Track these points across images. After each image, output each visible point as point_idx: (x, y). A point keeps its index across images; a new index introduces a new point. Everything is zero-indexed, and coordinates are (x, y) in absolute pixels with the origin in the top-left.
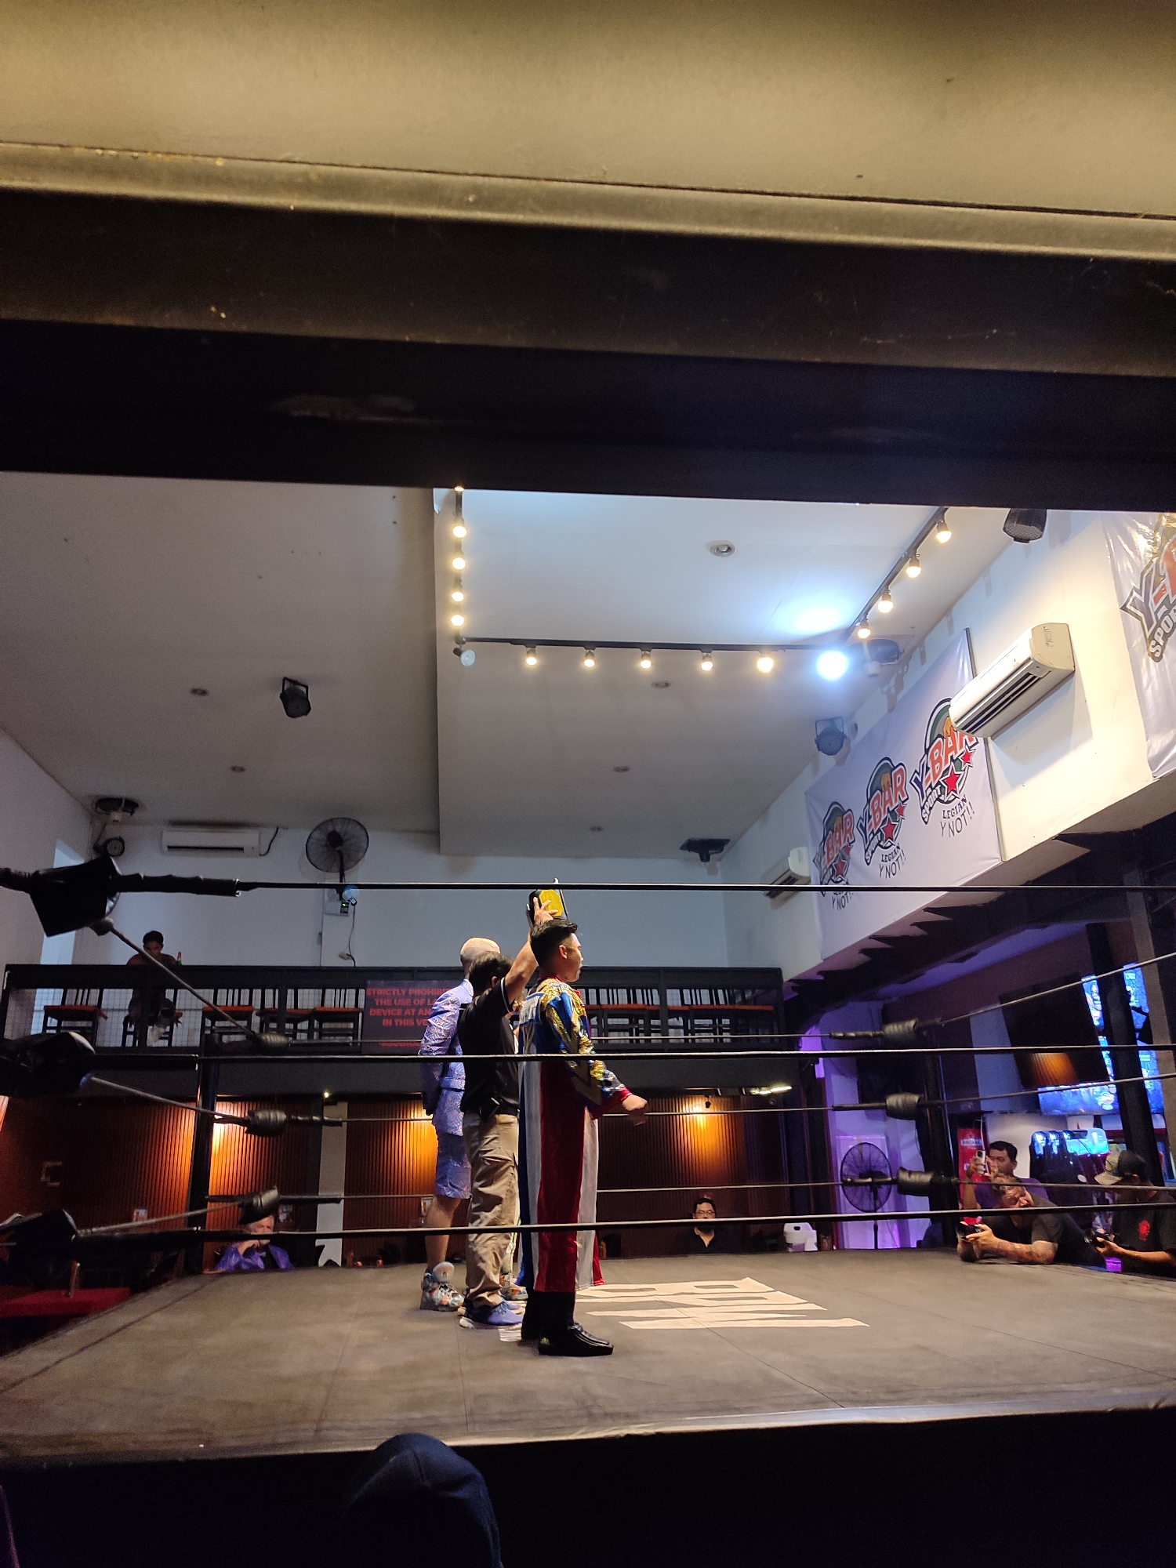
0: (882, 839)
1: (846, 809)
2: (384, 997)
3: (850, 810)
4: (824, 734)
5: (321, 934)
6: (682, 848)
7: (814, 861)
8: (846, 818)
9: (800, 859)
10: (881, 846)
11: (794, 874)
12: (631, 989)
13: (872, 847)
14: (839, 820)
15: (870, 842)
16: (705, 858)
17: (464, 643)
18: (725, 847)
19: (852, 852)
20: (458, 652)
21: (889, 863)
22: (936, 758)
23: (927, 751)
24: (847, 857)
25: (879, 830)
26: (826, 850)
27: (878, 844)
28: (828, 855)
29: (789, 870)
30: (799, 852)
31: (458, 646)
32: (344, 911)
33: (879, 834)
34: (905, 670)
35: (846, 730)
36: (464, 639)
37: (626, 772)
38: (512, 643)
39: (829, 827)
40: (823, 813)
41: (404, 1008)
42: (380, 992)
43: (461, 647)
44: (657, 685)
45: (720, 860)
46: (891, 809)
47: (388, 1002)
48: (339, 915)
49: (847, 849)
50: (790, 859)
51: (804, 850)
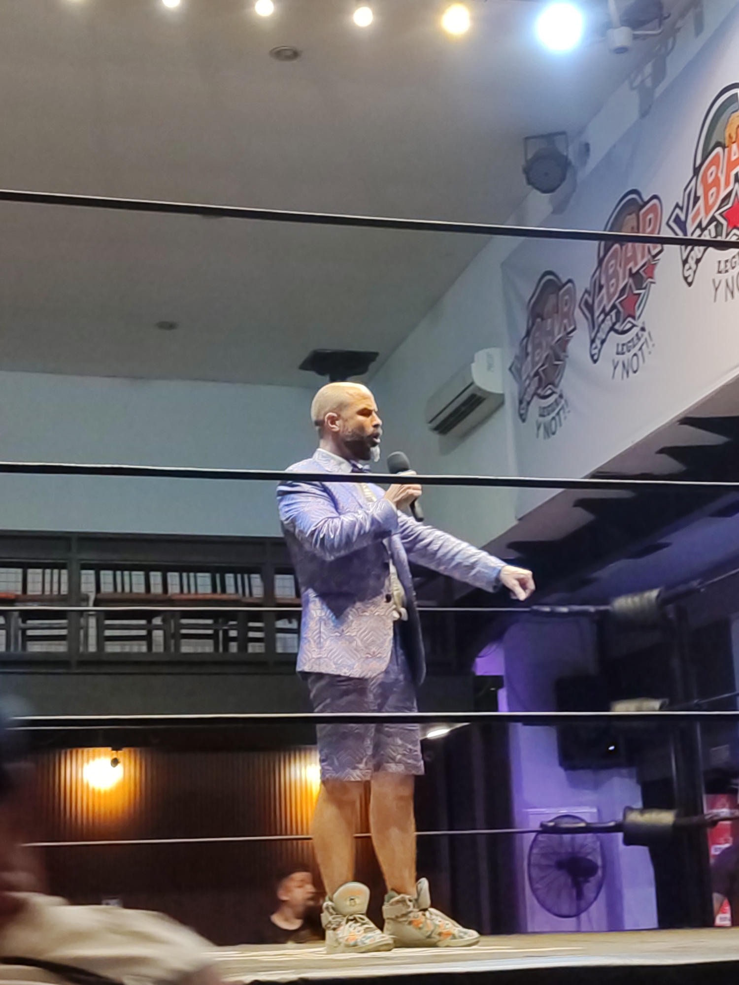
0: (617, 320)
1: (564, 280)
3: (570, 281)
4: (538, 158)
6: (303, 367)
7: (510, 369)
8: (564, 295)
9: (490, 367)
10: (617, 332)
11: (480, 389)
12: (218, 572)
13: (601, 335)
14: (552, 300)
15: (599, 326)
18: (373, 366)
19: (571, 346)
21: (629, 355)
22: (710, 180)
23: (696, 171)
24: (562, 355)
25: (614, 307)
26: (530, 349)
27: (612, 329)
28: (533, 357)
29: (472, 383)
30: (489, 356)
33: (613, 313)
34: (670, 45)
35: (571, 153)
39: (536, 313)
40: (528, 290)
46: (634, 270)
49: (563, 343)
50: (474, 367)
51: (495, 352)
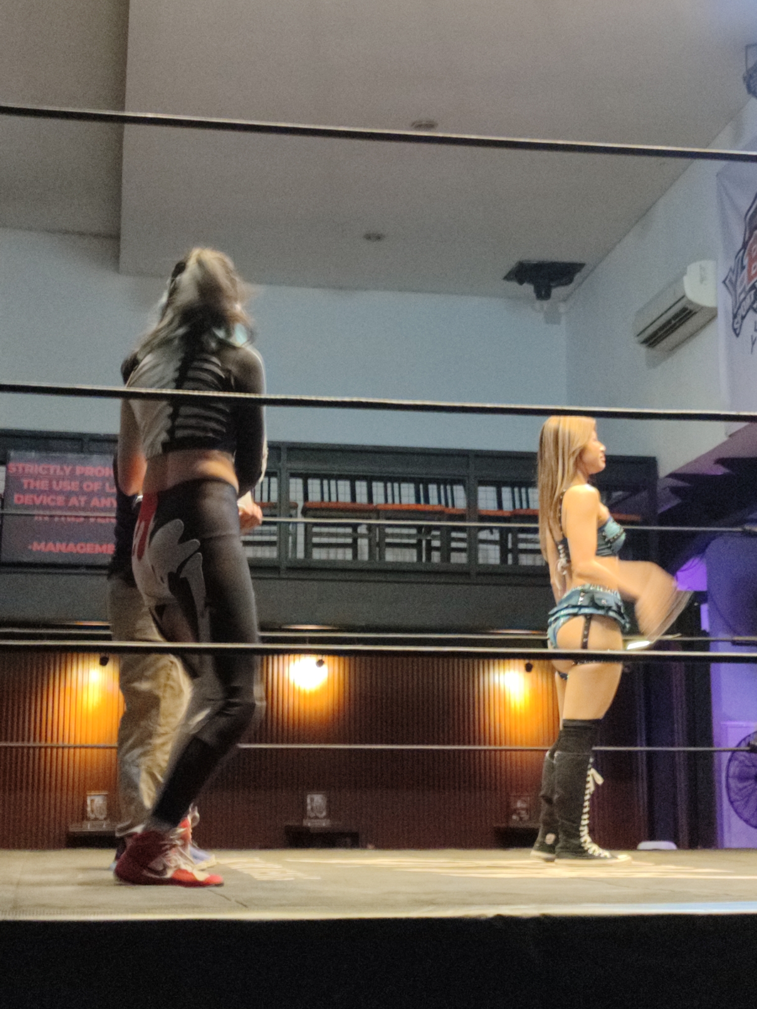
2: (37, 477)
6: (507, 278)
7: (724, 282)
9: (702, 280)
11: (691, 302)
12: (421, 482)
16: (543, 293)
26: (746, 262)
29: (684, 297)
30: (702, 268)
41: (68, 495)
42: (31, 468)
47: (43, 485)
50: (686, 279)
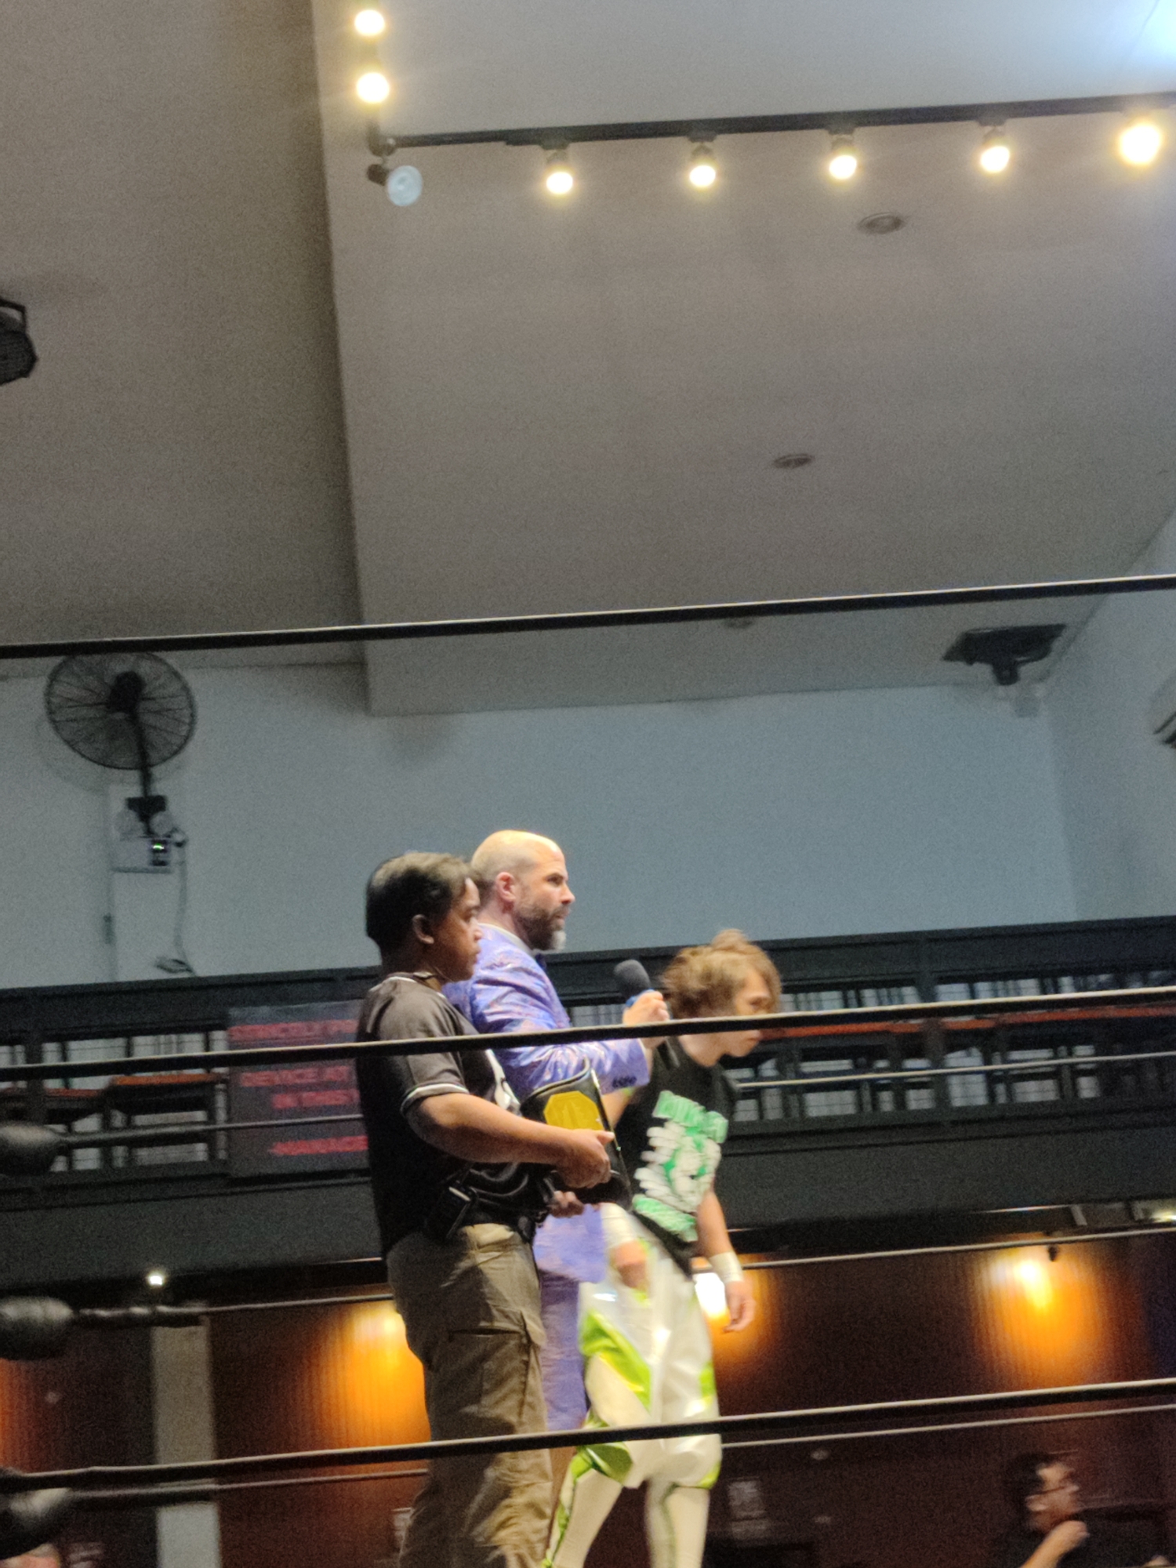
5: (108, 919)
6: (951, 656)
16: (1006, 675)
17: (390, 150)
18: (1057, 645)
20: (378, 175)
31: (376, 160)
32: (159, 862)
36: (391, 142)
37: (807, 467)
38: (509, 143)
43: (385, 161)
44: (872, 226)
45: (1041, 679)
48: (147, 871)
